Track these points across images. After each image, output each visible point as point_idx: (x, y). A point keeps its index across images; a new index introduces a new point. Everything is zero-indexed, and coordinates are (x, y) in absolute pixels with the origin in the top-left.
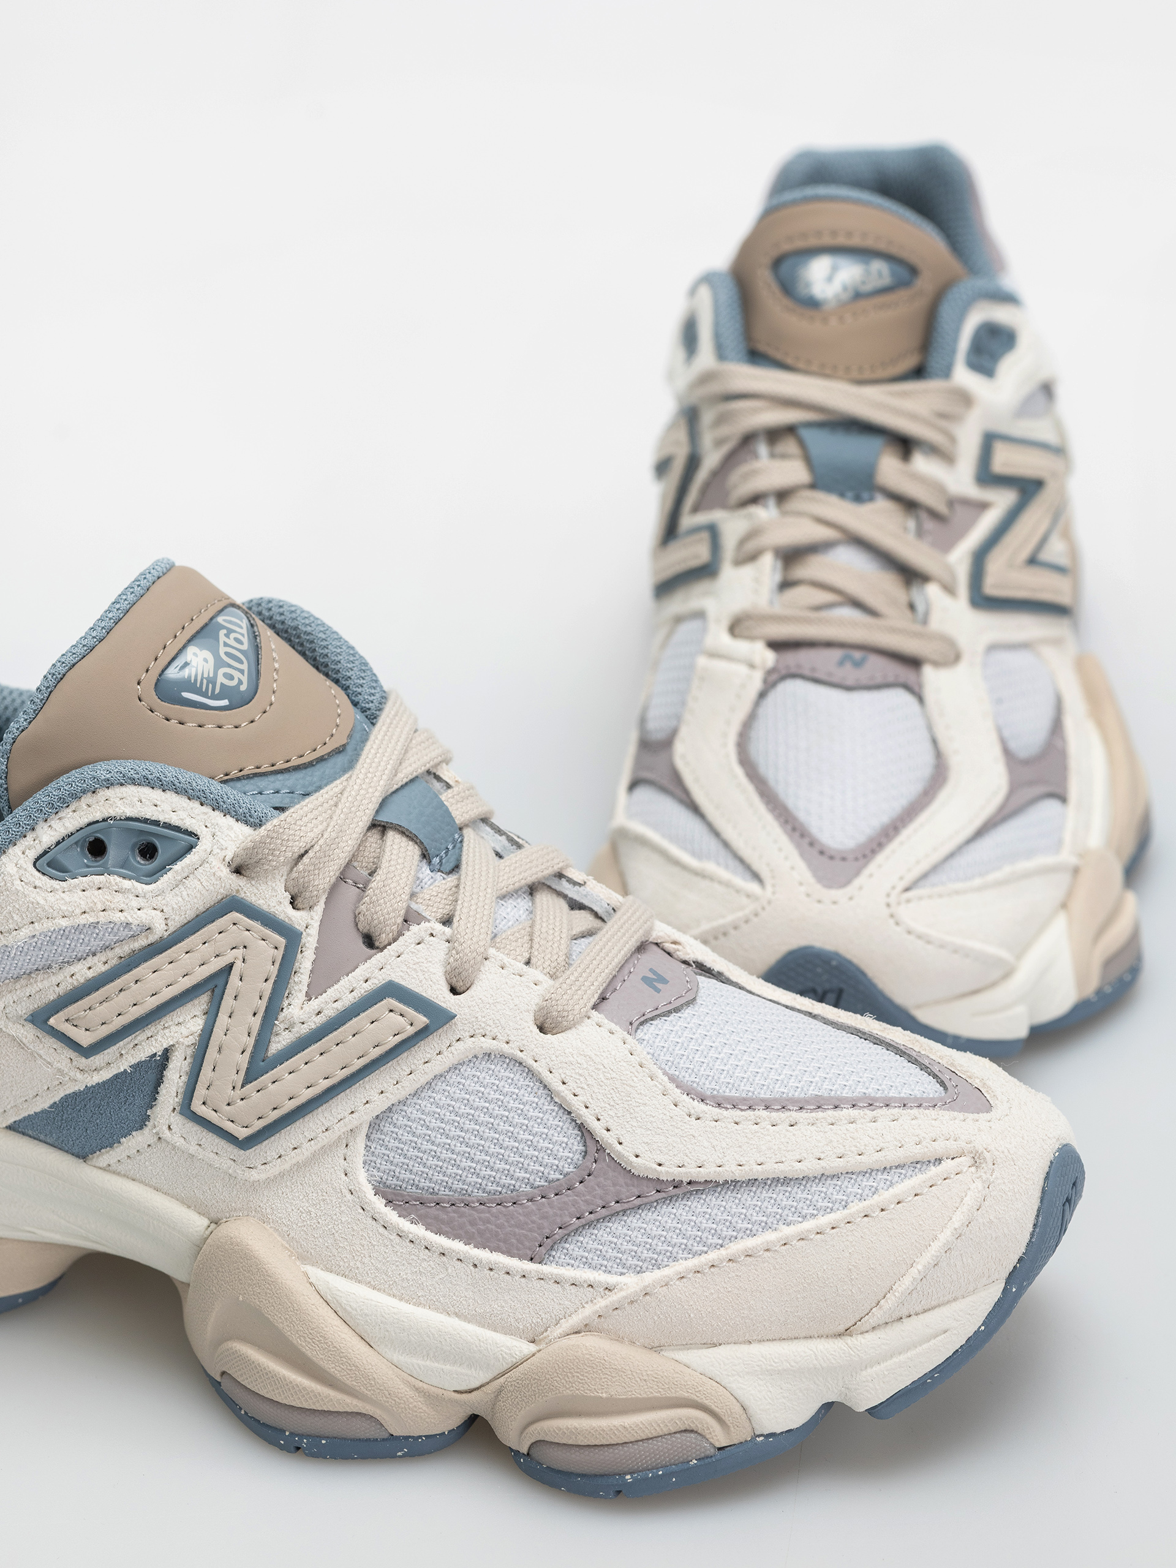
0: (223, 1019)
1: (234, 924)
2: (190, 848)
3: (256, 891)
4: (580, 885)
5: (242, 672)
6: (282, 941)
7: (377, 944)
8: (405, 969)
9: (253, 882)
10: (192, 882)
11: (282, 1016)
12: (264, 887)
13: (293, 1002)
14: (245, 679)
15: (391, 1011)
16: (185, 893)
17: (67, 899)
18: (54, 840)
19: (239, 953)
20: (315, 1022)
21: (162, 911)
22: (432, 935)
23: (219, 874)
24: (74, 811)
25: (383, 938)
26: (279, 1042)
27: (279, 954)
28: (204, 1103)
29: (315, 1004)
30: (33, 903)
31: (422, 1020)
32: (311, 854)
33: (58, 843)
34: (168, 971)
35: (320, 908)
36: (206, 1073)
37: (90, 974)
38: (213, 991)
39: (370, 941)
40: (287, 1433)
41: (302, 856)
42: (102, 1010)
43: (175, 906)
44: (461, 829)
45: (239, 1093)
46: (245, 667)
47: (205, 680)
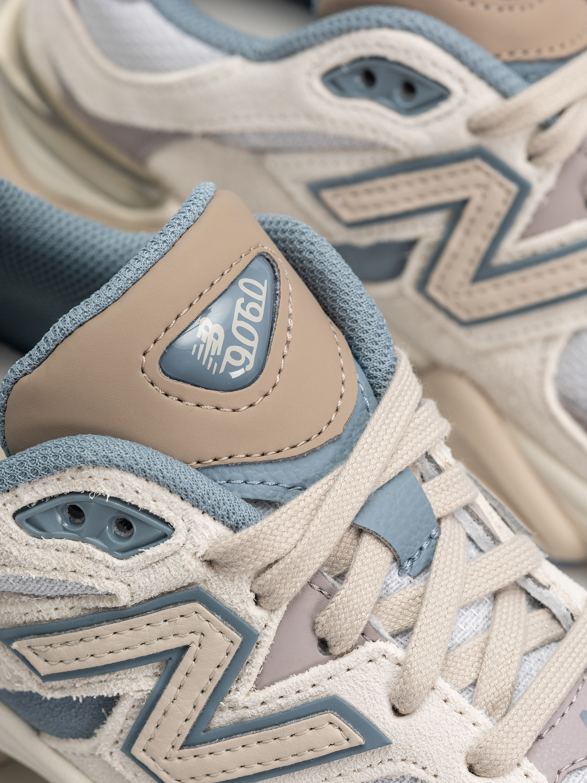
0: (171, 689)
1: (196, 613)
2: (165, 537)
3: (222, 585)
4: (544, 587)
5: (250, 349)
6: (238, 639)
7: (331, 651)
8: (352, 684)
9: (221, 577)
10: (162, 569)
11: (229, 697)
12: (229, 584)
13: (240, 689)
14: (252, 358)
15: (331, 723)
16: (152, 576)
17: (41, 555)
18: (34, 500)
19: (196, 638)
20: (258, 711)
21: (129, 585)
22: (384, 656)
23: (188, 567)
24: (58, 479)
25: (337, 651)
26: (222, 717)
27: (234, 649)
28: (144, 750)
29: (261, 695)
30: (7, 552)
31: (358, 739)
32: (281, 565)
33: (39, 502)
34: (127, 637)
35: (280, 613)
36: (149, 728)
37: (55, 615)
38: (167, 662)
39: (323, 644)
41: (270, 566)
42: (62, 651)
43: (142, 585)
44: (439, 520)
45: (177, 752)
46: (254, 344)
47: (211, 359)
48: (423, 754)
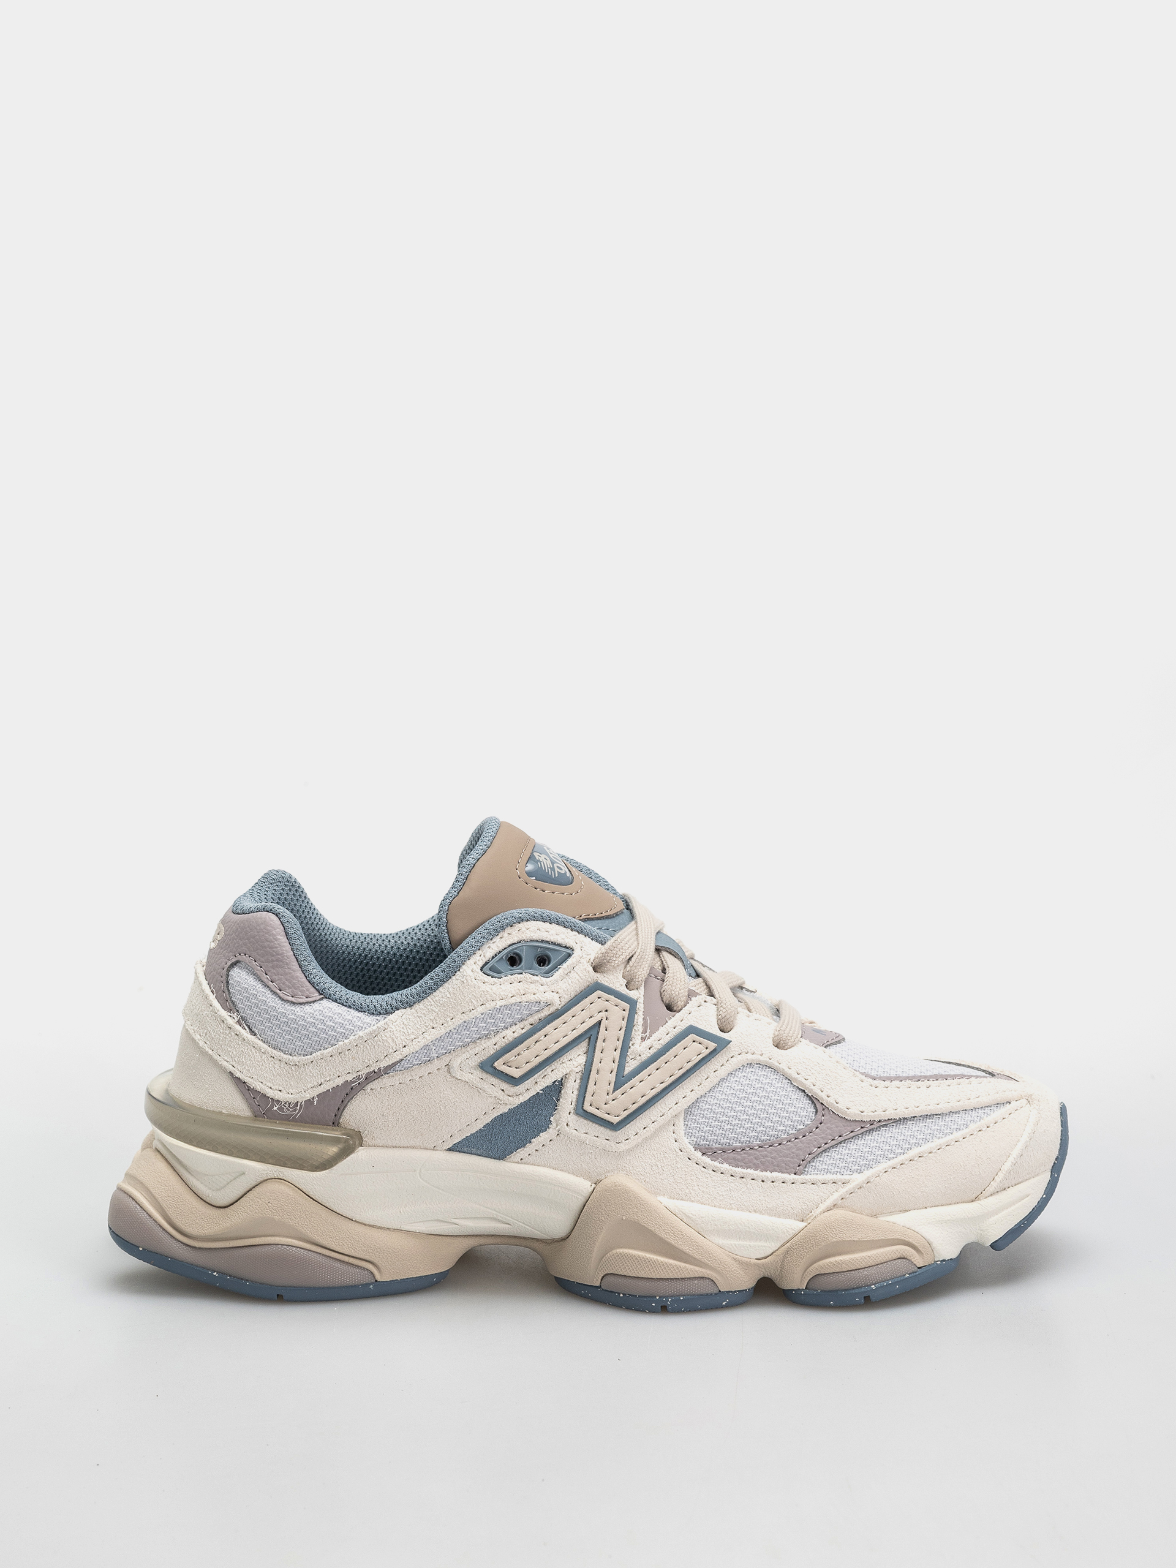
0: (598, 1055)
1: (599, 998)
2: (569, 955)
3: (607, 979)
4: (754, 992)
6: (627, 1006)
7: (675, 1008)
8: (695, 1020)
9: (605, 975)
10: (573, 974)
11: (630, 1050)
12: (612, 977)
13: (636, 1042)
14: (567, 870)
15: (694, 1041)
16: (570, 981)
17: (504, 989)
18: (493, 954)
19: (603, 1014)
20: (648, 1054)
21: (557, 993)
22: (705, 1002)
23: (588, 969)
24: (501, 938)
25: (680, 1004)
26: (630, 1066)
27: (626, 1014)
28: (591, 1105)
29: (648, 1043)
30: (484, 992)
31: (712, 1046)
32: (635, 957)
33: (493, 958)
34: (563, 1029)
35: (642, 988)
36: (591, 1087)
37: (516, 1035)
38: (590, 1038)
39: (669, 1008)
40: (657, 1298)
41: (630, 959)
42: (526, 1054)
43: (566, 989)
45: (611, 1096)
47: (549, 869)
48: (750, 1045)
